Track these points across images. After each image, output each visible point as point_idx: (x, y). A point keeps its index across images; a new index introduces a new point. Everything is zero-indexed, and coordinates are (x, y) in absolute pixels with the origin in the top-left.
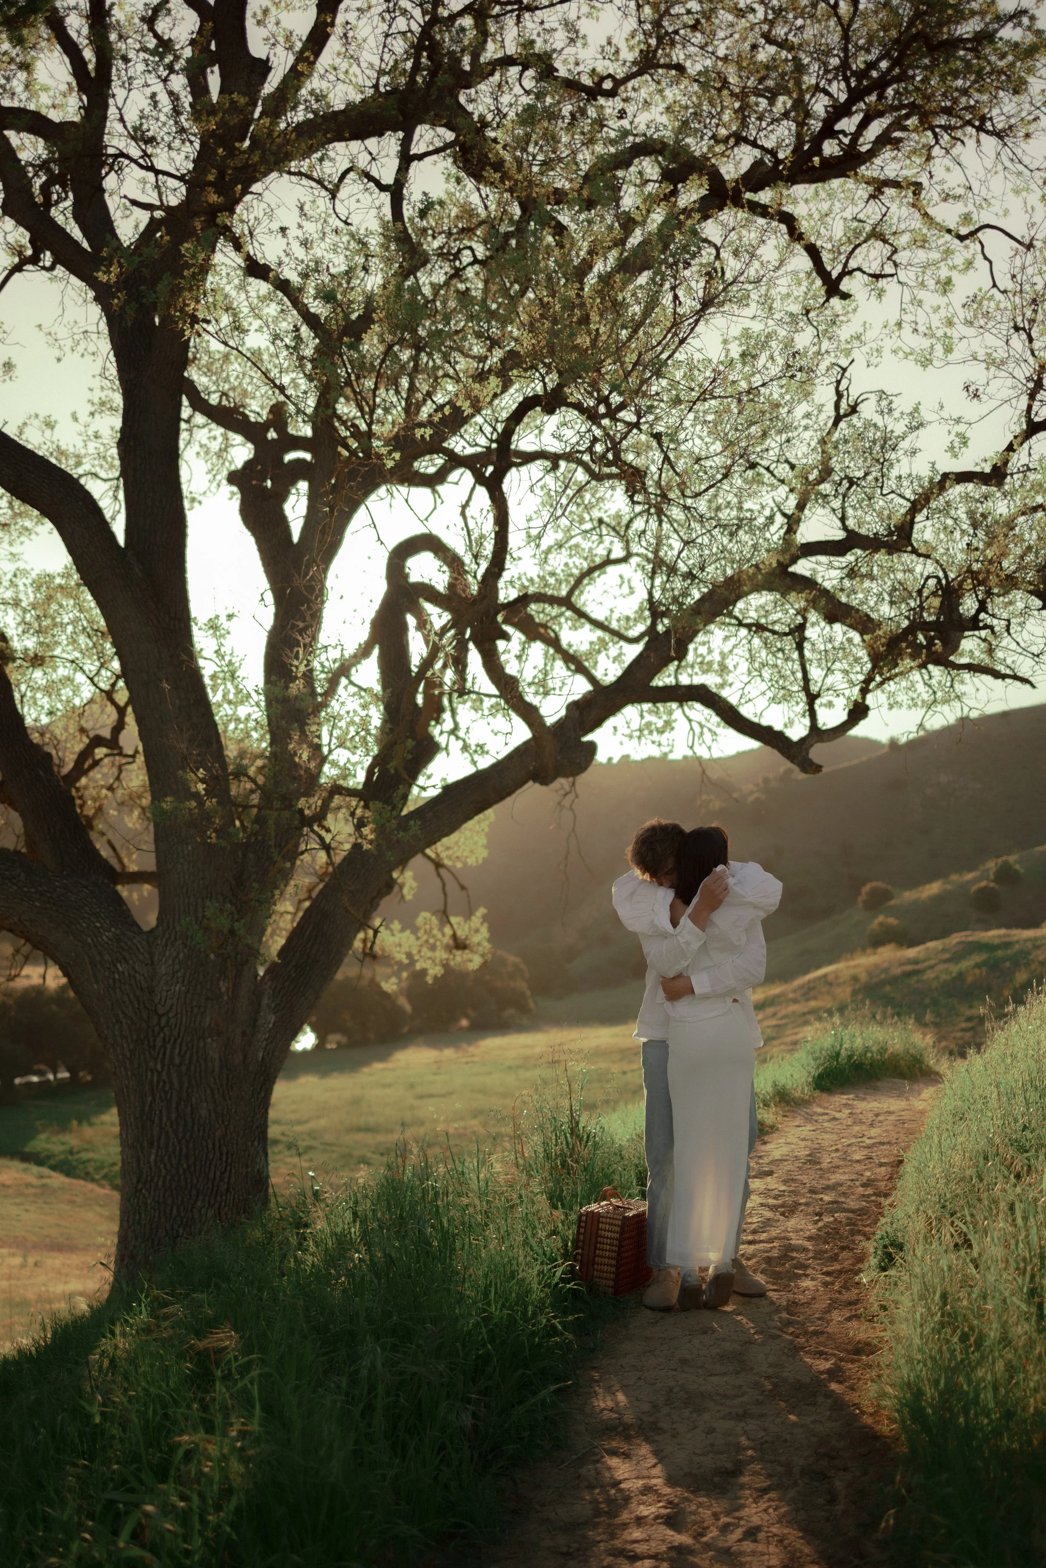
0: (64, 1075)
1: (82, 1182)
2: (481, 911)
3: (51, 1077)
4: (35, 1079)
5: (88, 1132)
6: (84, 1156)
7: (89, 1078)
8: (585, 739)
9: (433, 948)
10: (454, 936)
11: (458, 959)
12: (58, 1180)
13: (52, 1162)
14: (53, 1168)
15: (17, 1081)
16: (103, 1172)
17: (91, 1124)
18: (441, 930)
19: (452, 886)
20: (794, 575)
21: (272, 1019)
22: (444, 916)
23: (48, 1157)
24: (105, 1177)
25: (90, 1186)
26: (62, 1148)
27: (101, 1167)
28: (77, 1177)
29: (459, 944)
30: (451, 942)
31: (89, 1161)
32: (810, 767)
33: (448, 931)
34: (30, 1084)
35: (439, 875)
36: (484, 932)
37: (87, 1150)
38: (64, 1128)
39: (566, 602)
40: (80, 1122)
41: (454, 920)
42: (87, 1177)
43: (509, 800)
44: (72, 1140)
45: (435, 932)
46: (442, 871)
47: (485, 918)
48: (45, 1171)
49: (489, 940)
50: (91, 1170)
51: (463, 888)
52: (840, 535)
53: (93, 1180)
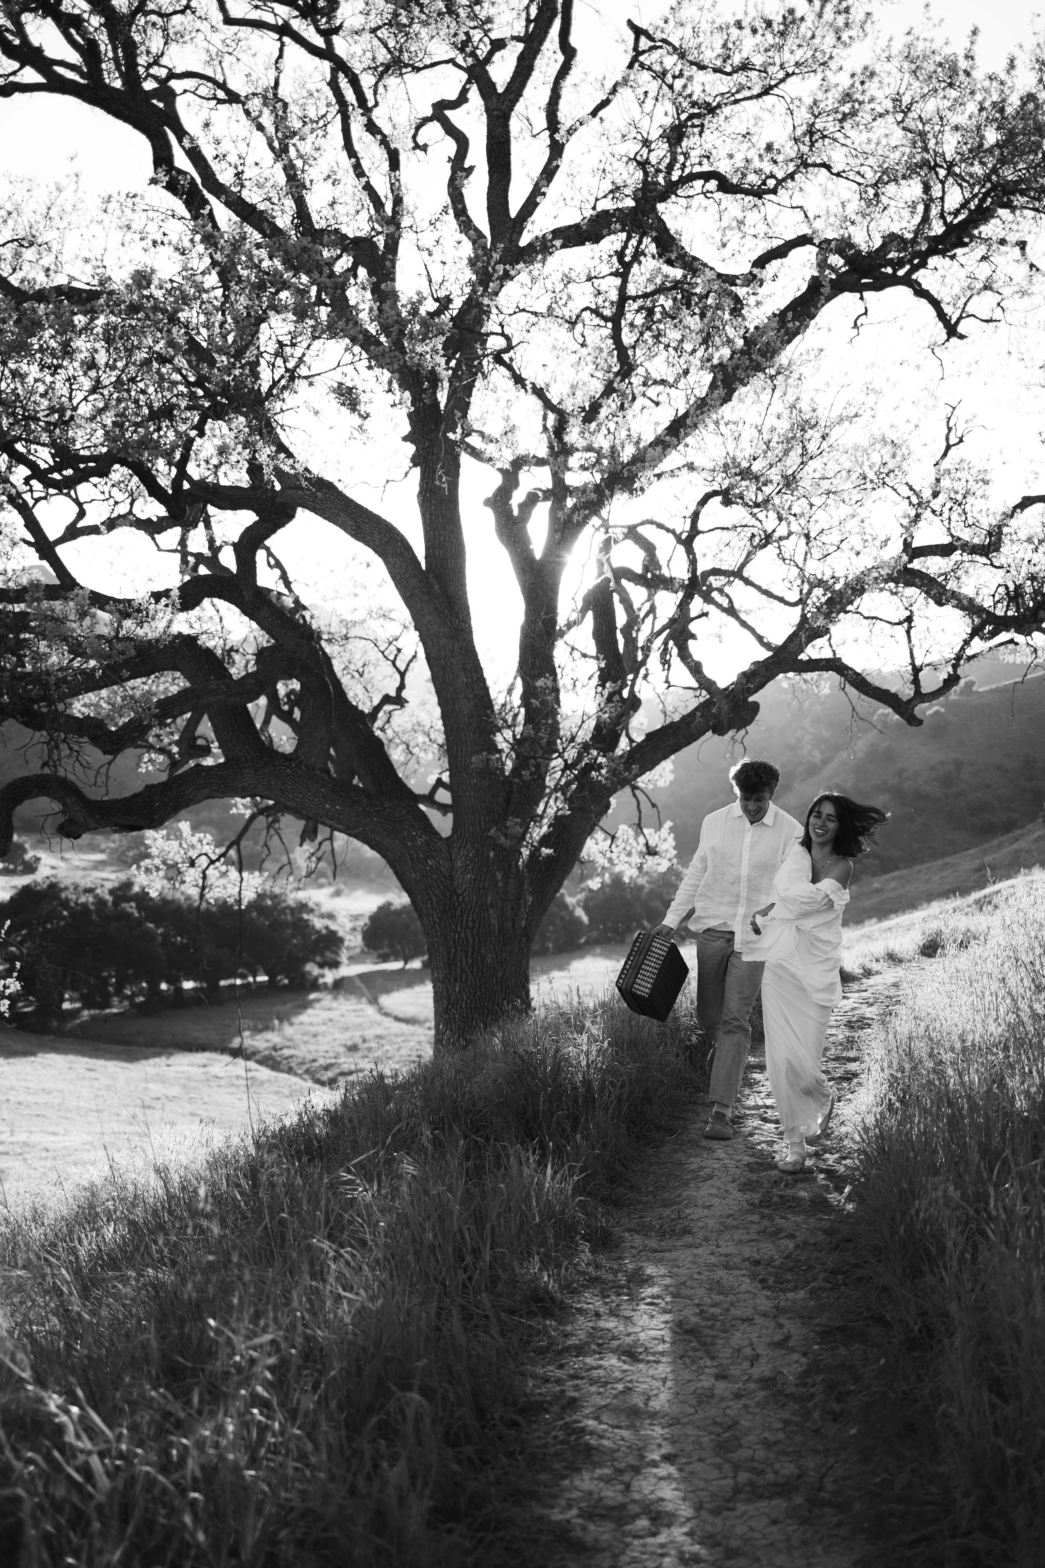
0: (263, 978)
1: (286, 1076)
2: (668, 824)
3: (251, 979)
4: (239, 982)
5: (288, 1030)
6: (286, 1052)
7: (286, 981)
8: (751, 699)
9: (629, 854)
10: (647, 845)
11: (650, 863)
12: (264, 1073)
13: (258, 1057)
14: (260, 1062)
15: (223, 983)
16: (304, 1068)
17: (291, 1024)
18: (636, 839)
19: (645, 806)
20: (912, 570)
21: (530, 899)
22: (639, 827)
23: (254, 1053)
24: (307, 1071)
25: (294, 1079)
26: (266, 1045)
27: (303, 1063)
28: (282, 1071)
29: (651, 851)
30: (644, 849)
31: (291, 1057)
32: (913, 721)
33: (642, 840)
34: (233, 986)
35: (635, 795)
36: (671, 842)
37: (289, 1047)
38: (267, 1028)
39: (738, 574)
40: (281, 1020)
41: (645, 831)
42: (290, 1071)
43: (695, 745)
44: (274, 1038)
45: (631, 841)
46: (637, 792)
47: (672, 830)
48: (251, 1064)
49: (675, 848)
50: (293, 1065)
51: (654, 805)
52: (947, 540)
53: (296, 1074)
